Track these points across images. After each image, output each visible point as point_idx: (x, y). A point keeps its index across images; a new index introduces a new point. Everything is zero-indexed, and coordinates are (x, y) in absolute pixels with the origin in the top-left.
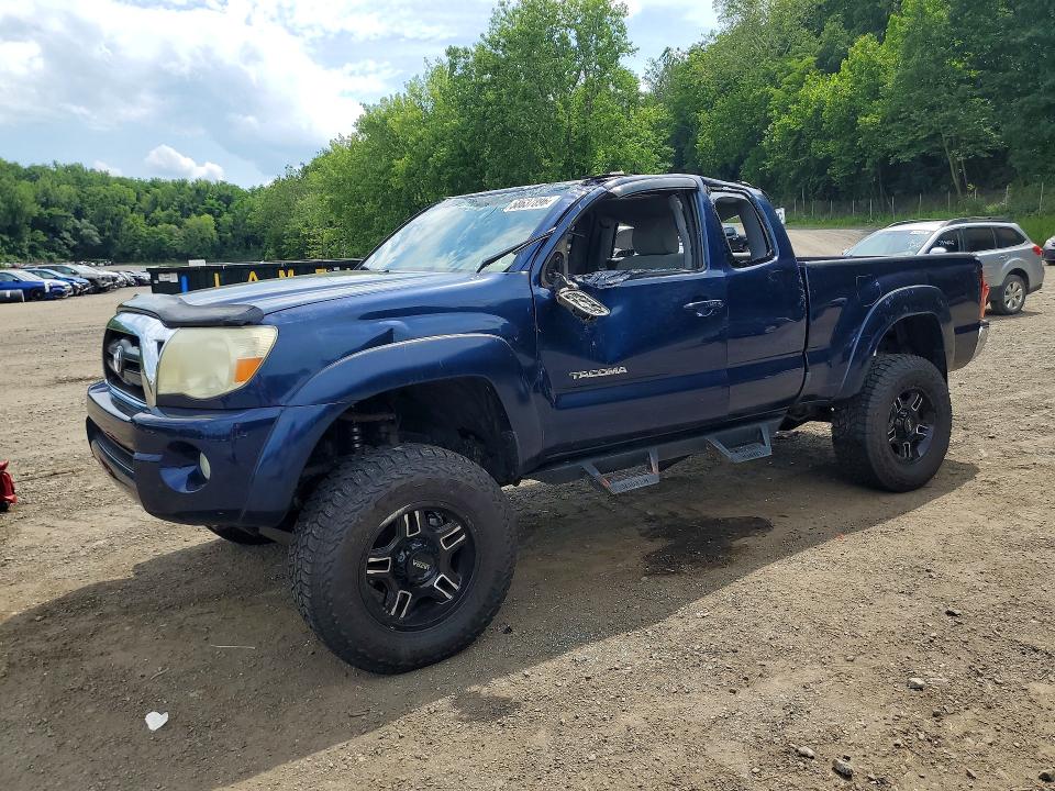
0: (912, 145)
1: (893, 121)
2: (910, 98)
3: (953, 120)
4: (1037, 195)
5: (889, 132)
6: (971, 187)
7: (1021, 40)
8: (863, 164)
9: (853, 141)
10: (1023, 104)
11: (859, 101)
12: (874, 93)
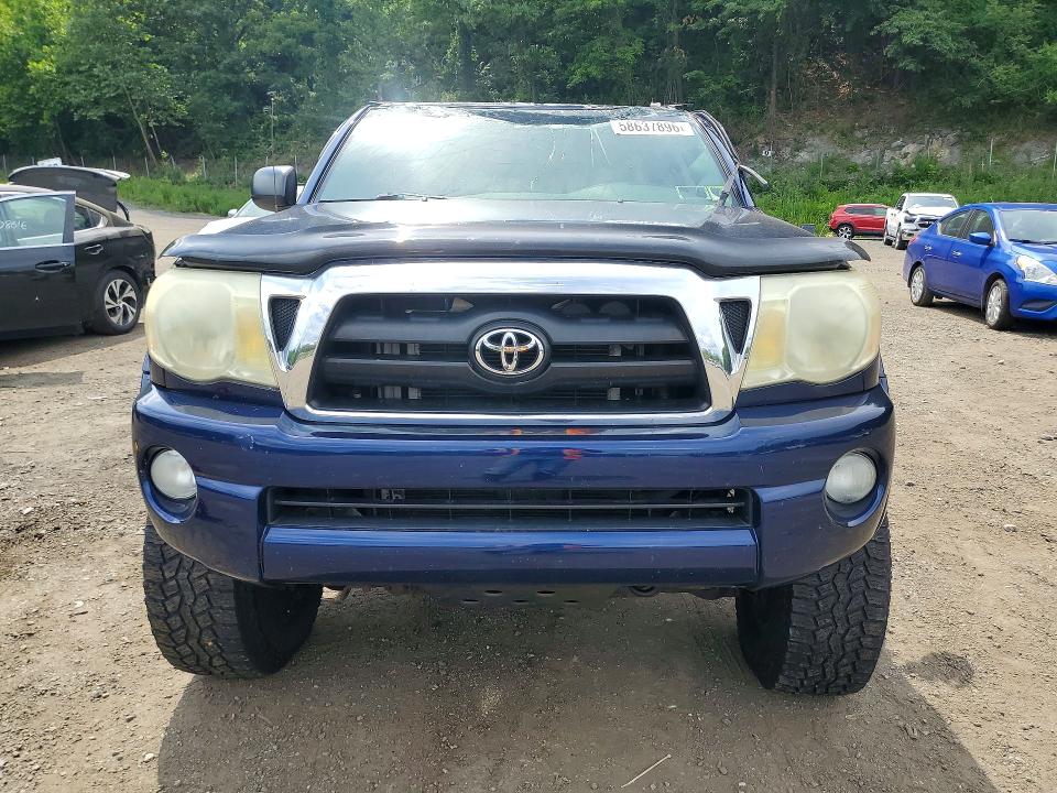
0: (96, 102)
1: (70, 72)
2: (88, 50)
3: (138, 81)
4: (232, 168)
5: (67, 84)
6: (164, 154)
7: (195, 13)
8: (39, 116)
9: (24, 88)
10: (206, 78)
11: (25, 44)
12: (42, 37)
